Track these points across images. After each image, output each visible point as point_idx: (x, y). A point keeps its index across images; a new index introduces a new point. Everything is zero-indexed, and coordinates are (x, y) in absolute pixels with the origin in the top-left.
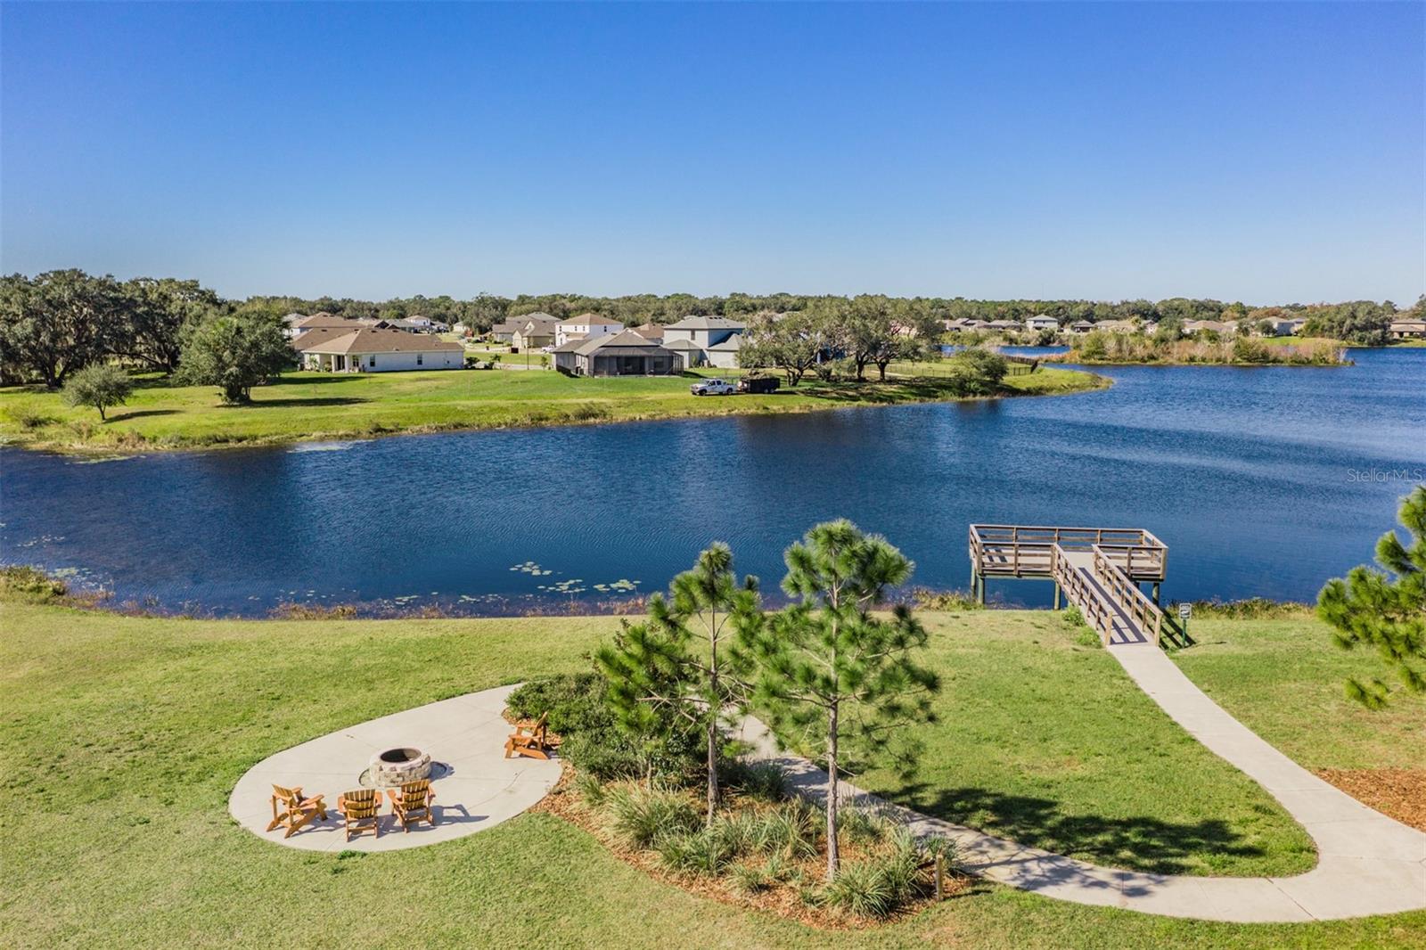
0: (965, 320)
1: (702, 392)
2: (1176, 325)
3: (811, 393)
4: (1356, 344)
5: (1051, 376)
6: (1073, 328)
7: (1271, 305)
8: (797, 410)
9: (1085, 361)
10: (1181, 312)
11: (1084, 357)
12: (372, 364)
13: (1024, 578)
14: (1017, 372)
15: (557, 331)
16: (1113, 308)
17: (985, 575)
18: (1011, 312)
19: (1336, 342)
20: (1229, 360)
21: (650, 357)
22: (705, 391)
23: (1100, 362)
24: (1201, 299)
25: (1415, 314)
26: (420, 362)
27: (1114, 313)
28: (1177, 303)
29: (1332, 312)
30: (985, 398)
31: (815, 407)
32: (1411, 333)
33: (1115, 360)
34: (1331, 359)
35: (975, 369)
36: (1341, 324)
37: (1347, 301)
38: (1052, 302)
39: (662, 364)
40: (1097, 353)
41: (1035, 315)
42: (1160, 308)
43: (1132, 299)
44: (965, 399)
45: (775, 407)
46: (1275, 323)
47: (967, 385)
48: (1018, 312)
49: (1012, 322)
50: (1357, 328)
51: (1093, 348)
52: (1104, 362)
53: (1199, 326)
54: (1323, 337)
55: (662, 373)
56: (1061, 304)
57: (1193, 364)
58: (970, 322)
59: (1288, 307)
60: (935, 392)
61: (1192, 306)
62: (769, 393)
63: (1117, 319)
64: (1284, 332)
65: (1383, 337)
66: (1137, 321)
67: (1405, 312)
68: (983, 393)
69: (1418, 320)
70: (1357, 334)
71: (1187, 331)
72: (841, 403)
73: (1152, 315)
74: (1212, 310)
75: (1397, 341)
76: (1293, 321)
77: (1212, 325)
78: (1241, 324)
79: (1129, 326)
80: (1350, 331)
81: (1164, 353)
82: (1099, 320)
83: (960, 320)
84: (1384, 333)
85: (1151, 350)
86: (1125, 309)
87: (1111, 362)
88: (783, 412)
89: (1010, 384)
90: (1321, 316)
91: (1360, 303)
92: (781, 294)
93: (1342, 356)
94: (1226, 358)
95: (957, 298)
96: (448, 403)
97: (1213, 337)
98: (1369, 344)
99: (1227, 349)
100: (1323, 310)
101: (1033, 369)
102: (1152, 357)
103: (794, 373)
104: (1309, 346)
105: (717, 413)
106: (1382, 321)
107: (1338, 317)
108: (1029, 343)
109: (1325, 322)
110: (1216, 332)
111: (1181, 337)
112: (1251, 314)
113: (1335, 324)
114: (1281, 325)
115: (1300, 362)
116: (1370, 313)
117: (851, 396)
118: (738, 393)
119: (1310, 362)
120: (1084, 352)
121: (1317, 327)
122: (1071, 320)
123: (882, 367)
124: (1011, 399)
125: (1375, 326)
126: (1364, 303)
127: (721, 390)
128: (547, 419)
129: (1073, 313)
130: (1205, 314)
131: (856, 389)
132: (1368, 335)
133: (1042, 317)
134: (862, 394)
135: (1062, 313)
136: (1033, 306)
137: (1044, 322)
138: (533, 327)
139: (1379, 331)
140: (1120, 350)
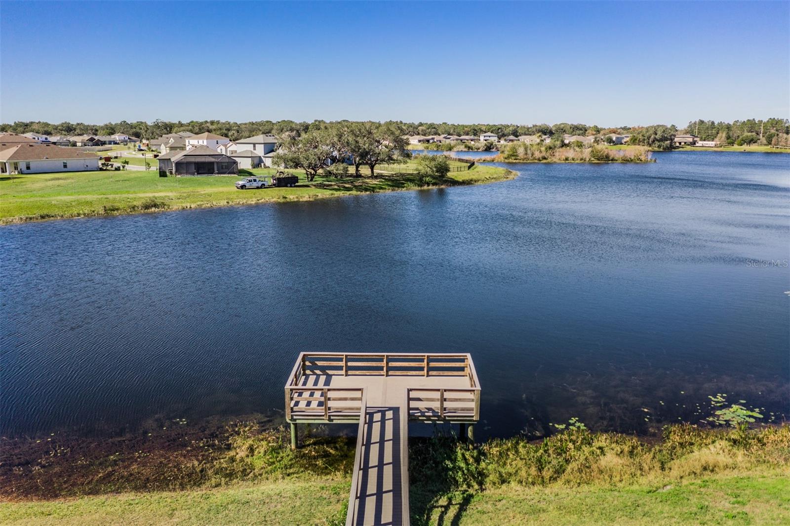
0: (445, 136)
1: (243, 187)
2: (560, 139)
3: (321, 186)
4: (656, 149)
5: (481, 171)
6: (505, 140)
7: (613, 127)
8: (306, 199)
9: (506, 161)
10: (564, 131)
11: (506, 158)
12: (28, 168)
13: (335, 422)
14: (459, 169)
15: (187, 144)
16: (528, 129)
17: (295, 420)
18: (472, 131)
19: (647, 148)
20: (587, 159)
21: (217, 163)
22: (245, 186)
23: (515, 161)
24: (575, 123)
25: (687, 133)
26: (65, 166)
27: (528, 132)
28: (563, 126)
29: (644, 131)
30: (435, 188)
31: (320, 196)
32: (685, 143)
33: (523, 160)
34: (643, 158)
35: (429, 169)
36: (649, 138)
37: (652, 125)
38: (495, 125)
39: (227, 166)
40: (513, 156)
41: (485, 132)
42: (554, 129)
43: (539, 124)
44: (422, 188)
45: (291, 197)
46: (614, 137)
47: (424, 179)
48: (476, 131)
49: (472, 137)
50: (657, 140)
51: (511, 153)
52: (517, 161)
53: (574, 139)
54: (639, 145)
55: (224, 173)
56: (500, 127)
57: (567, 162)
58: (448, 137)
59: (621, 128)
60: (404, 184)
61: (571, 128)
62: (291, 186)
63: (530, 135)
64: (618, 142)
65: (671, 145)
66: (540, 136)
67: (682, 131)
68: (434, 184)
69: (689, 135)
70: (657, 143)
71: (567, 142)
72: (339, 192)
73: (549, 133)
74: (582, 130)
75: (678, 147)
76: (623, 136)
77: (580, 138)
78: (596, 138)
79: (536, 139)
80: (653, 141)
81: (551, 155)
82: (520, 135)
83: (443, 136)
84: (671, 143)
85: (544, 154)
86: (534, 130)
87: (521, 161)
88: (296, 200)
89: (453, 177)
90: (639, 134)
91: (659, 126)
92: (344, 121)
93: (650, 157)
94: (585, 158)
95: (443, 123)
96: (47, 199)
97: (580, 145)
98: (663, 149)
99: (587, 153)
100: (640, 130)
101: (469, 167)
102: (544, 158)
103: (311, 173)
104: (631, 151)
105: (249, 202)
106: (671, 136)
107: (648, 134)
108: (479, 149)
109: (640, 137)
110: (582, 143)
111: (564, 145)
112: (602, 132)
113: (646, 138)
114: (617, 138)
115: (626, 160)
116: (664, 131)
117: (347, 188)
118: (270, 187)
119: (632, 160)
120: (506, 155)
121: (636, 140)
122: (505, 136)
123: (372, 168)
124: (452, 188)
125: (666, 139)
126: (661, 126)
127: (257, 185)
128: (117, 209)
129: (506, 131)
130: (578, 132)
131: (352, 182)
132: (663, 144)
133: (489, 134)
134: (355, 186)
135: (500, 132)
136: (484, 128)
137: (490, 137)
138: (173, 141)
139: (669, 142)
140: (526, 154)
